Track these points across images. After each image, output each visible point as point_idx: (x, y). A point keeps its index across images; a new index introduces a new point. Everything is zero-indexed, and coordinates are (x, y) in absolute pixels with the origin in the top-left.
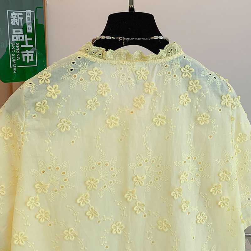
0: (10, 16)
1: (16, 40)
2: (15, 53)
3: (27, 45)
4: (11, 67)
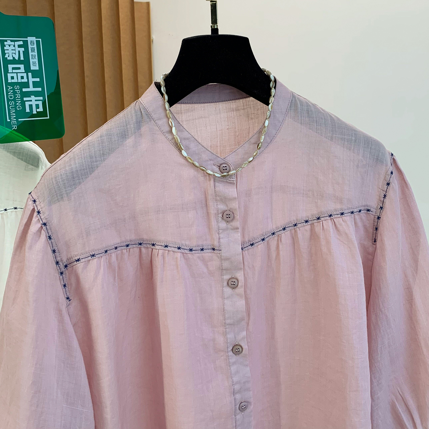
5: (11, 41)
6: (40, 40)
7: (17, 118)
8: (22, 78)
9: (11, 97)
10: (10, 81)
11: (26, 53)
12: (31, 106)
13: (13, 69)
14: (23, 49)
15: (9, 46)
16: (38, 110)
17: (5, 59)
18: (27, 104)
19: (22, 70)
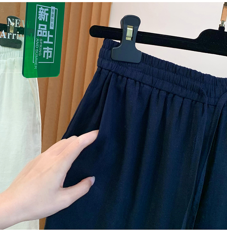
0: (38, 10)
1: (41, 35)
2: (39, 49)
3: (48, 42)
4: (33, 62)
5: (43, 8)
6: (57, 9)
7: (38, 61)
8: (45, 34)
9: (37, 46)
10: (38, 35)
11: (49, 17)
12: (46, 53)
13: (41, 27)
14: (47, 14)
15: (41, 10)
16: (49, 57)
17: (38, 19)
18: (45, 52)
19: (45, 29)
